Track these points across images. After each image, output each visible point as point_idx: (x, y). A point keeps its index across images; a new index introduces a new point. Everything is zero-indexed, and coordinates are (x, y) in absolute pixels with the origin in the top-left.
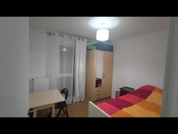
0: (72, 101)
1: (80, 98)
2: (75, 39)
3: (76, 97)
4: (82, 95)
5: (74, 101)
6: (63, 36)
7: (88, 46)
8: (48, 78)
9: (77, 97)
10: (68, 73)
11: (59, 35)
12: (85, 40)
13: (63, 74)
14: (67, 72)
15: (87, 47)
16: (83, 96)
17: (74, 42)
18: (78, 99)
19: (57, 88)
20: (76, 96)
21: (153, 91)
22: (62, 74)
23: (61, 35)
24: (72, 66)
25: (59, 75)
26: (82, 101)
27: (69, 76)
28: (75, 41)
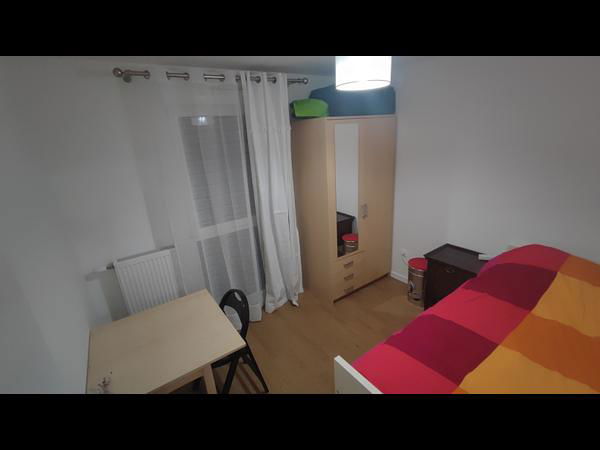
0: (264, 308)
1: (288, 295)
2: (238, 79)
3: (272, 294)
4: (294, 284)
5: (270, 308)
6: (186, 77)
7: (296, 102)
8: (167, 252)
9: (278, 296)
10: (233, 219)
11: (169, 76)
12: (282, 78)
13: (218, 225)
14: (231, 217)
15: (291, 106)
16: (298, 285)
17: (237, 92)
18: (280, 299)
19: (208, 288)
20: (275, 291)
21: (559, 274)
22: (211, 227)
23: (176, 76)
24: (243, 191)
25: (204, 233)
26: (295, 303)
27: (238, 229)
28: (240, 89)
